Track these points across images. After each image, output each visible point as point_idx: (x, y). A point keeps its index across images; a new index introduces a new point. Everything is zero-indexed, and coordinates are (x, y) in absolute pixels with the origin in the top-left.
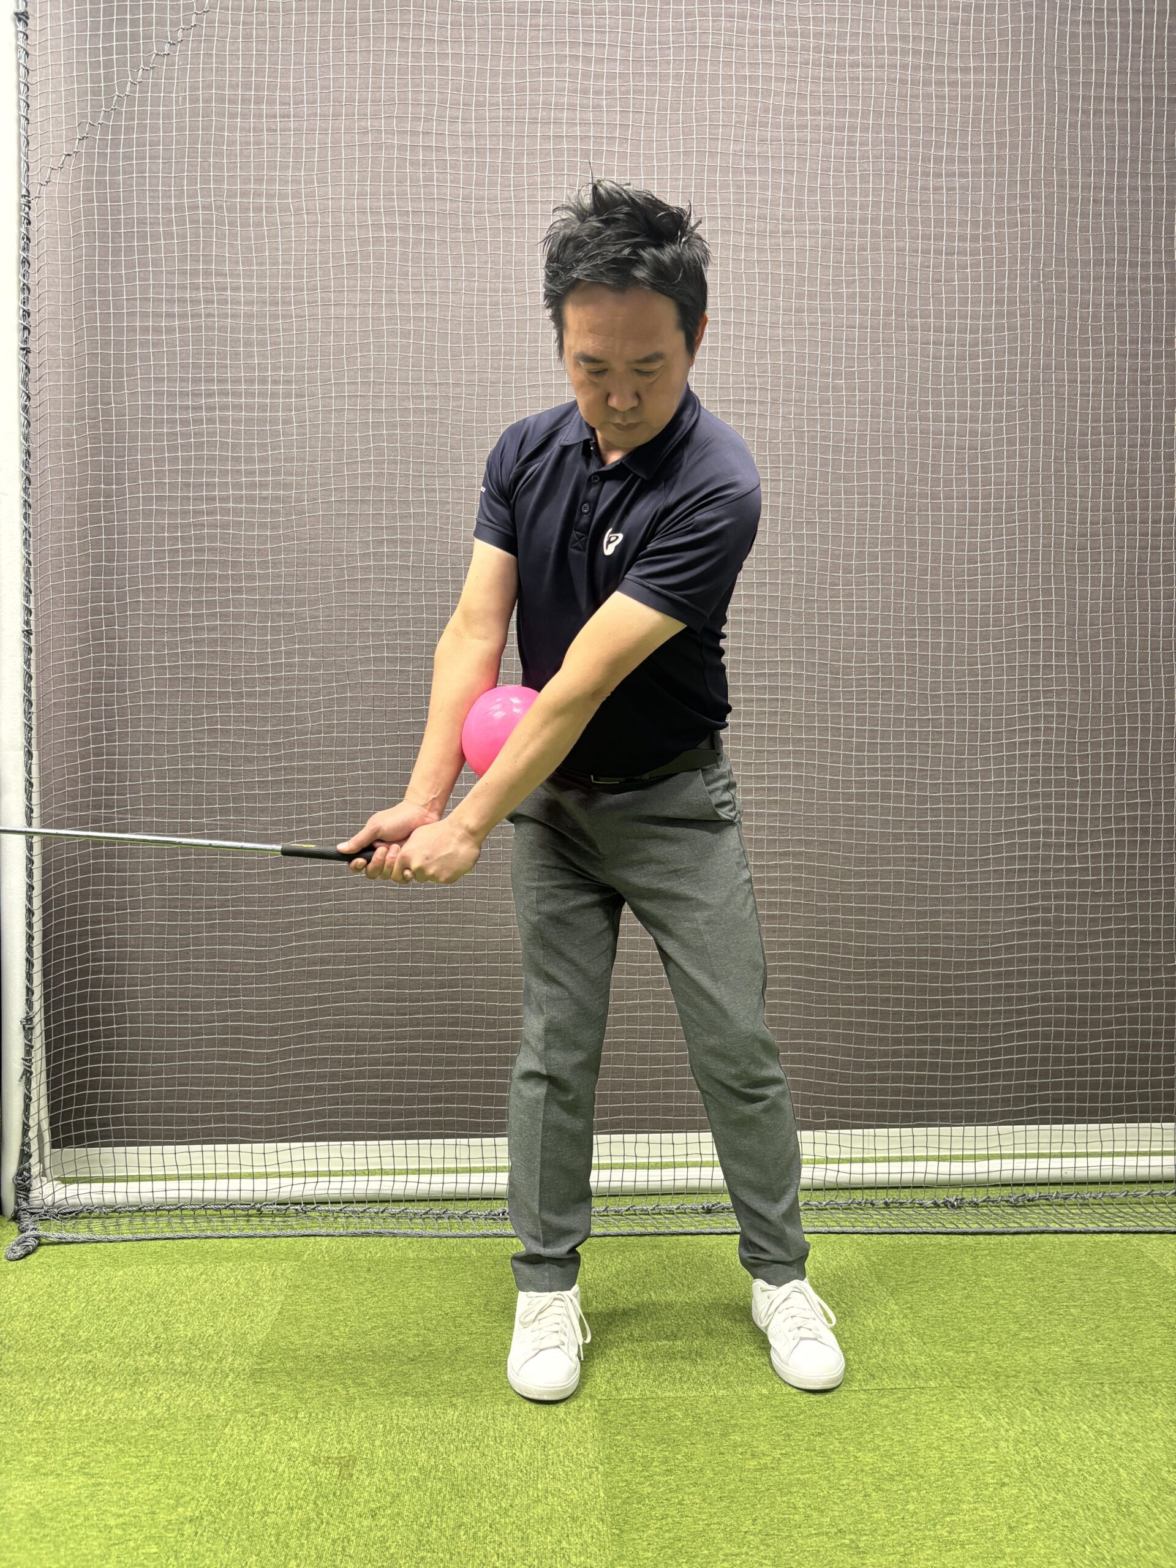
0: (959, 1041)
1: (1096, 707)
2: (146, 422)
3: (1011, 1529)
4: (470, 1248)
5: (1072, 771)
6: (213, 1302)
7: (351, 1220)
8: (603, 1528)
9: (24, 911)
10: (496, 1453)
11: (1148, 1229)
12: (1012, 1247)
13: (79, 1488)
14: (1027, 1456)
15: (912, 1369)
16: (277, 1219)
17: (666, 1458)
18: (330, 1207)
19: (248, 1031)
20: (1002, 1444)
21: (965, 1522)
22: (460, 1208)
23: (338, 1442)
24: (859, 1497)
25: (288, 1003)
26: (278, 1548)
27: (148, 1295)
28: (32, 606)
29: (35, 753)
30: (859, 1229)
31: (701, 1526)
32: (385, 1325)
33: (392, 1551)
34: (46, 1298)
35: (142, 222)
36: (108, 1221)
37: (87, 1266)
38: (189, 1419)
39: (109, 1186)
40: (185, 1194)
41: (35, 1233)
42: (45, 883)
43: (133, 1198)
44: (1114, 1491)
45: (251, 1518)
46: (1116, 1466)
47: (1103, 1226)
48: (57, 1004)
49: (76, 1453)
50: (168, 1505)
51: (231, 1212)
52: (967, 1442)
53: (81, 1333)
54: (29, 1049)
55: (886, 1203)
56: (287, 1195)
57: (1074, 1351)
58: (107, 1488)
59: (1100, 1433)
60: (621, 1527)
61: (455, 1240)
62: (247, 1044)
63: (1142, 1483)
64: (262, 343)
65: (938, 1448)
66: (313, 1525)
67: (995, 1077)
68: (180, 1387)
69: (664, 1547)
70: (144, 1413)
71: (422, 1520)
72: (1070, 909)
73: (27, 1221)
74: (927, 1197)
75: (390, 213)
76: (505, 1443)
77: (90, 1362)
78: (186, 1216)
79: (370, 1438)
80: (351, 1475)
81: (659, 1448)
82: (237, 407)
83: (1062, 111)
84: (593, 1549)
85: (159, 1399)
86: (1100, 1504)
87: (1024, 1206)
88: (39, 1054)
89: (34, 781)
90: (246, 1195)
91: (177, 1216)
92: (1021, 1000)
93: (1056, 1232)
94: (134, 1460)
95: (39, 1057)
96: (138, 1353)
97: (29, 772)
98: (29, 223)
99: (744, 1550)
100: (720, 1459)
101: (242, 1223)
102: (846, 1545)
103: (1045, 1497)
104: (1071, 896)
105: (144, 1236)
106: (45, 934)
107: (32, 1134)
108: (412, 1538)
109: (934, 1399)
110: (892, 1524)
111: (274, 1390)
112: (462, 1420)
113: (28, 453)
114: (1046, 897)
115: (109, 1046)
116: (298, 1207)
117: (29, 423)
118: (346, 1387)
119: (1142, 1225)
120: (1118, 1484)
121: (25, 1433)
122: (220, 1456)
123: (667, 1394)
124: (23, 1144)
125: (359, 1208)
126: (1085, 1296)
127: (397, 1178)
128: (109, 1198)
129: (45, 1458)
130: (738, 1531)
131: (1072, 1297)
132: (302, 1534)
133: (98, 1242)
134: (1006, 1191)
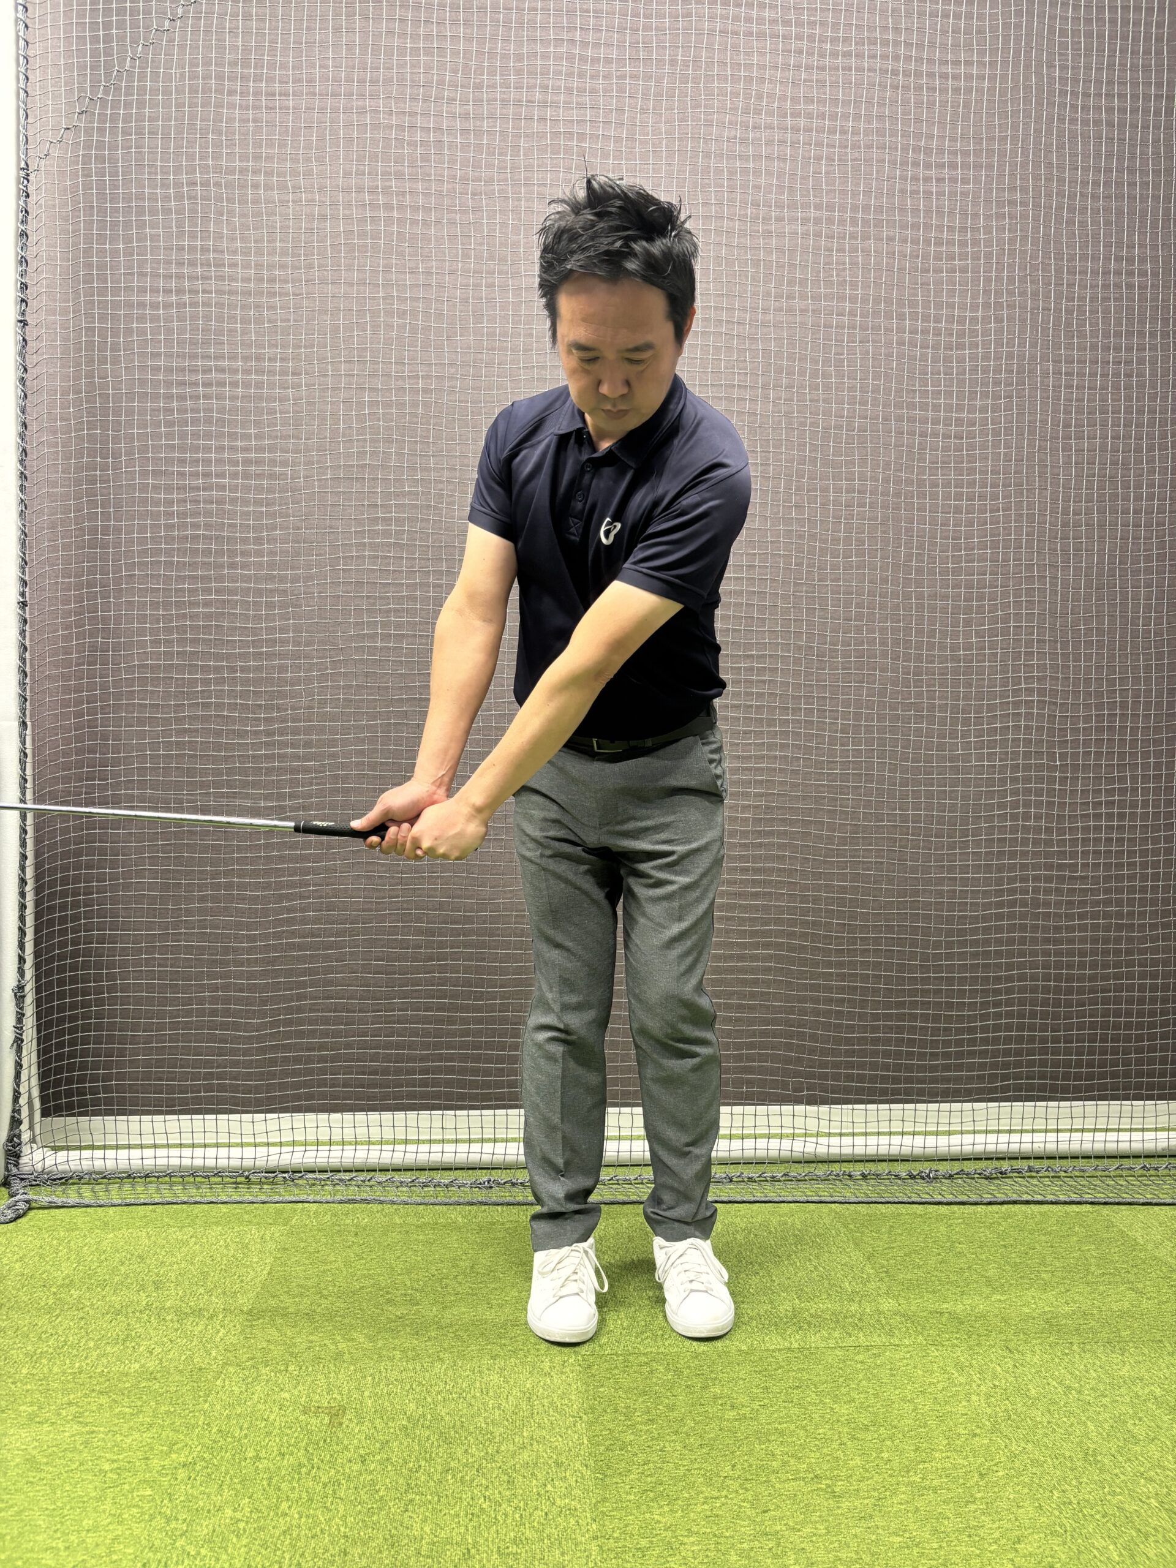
0: (936, 1018)
1: (1076, 694)
2: (143, 396)
3: (981, 1475)
4: (456, 1215)
5: (1052, 756)
6: (203, 1263)
7: (338, 1187)
8: (587, 1473)
9: (17, 880)
10: (483, 1404)
11: (1117, 1200)
12: (986, 1216)
13: (73, 1436)
14: (998, 1409)
15: (887, 1328)
16: (265, 1186)
17: (648, 1408)
18: (317, 1175)
19: (238, 1001)
20: (974, 1398)
21: (937, 1469)
22: (445, 1178)
23: (328, 1393)
24: (835, 1445)
25: (276, 973)
26: (271, 1491)
27: (139, 1256)
28: (27, 578)
29: (29, 724)
30: (836, 1199)
31: (682, 1471)
32: (373, 1285)
33: (381, 1494)
34: (37, 1258)
35: (140, 197)
36: (97, 1187)
37: (77, 1229)
38: (181, 1371)
39: (99, 1153)
40: (175, 1162)
41: (26, 1197)
42: (37, 854)
43: (123, 1165)
44: (1082, 1442)
45: (243, 1463)
46: (1084, 1419)
47: (1074, 1197)
48: (49, 973)
49: (70, 1404)
50: (162, 1451)
51: (220, 1179)
52: (940, 1396)
53: (72, 1291)
54: (20, 1017)
55: (864, 1177)
56: (275, 1163)
57: (1045, 1313)
58: (102, 1436)
59: (1069, 1388)
60: (604, 1472)
61: (441, 1207)
62: (237, 1014)
63: (1108, 1435)
64: (259, 321)
65: (911, 1401)
66: (304, 1470)
67: (971, 1054)
68: (171, 1341)
69: (646, 1491)
70: (137, 1366)
71: (411, 1465)
72: (1047, 891)
73: (17, 1186)
74: (902, 1169)
75: (387, 192)
76: (491, 1394)
77: (82, 1318)
78: (175, 1182)
79: (360, 1390)
80: (341, 1424)
81: (641, 1400)
82: (234, 384)
83: (1051, 104)
84: (577, 1492)
85: (151, 1353)
86: (1067, 1454)
87: (997, 1178)
88: (30, 1022)
89: (27, 751)
90: (235, 1163)
91: (166, 1183)
92: (998, 980)
93: (1027, 1202)
94: (127, 1410)
95: (30, 1025)
96: (130, 1310)
97: (23, 743)
98: (28, 196)
99: (723, 1494)
100: (701, 1409)
101: (230, 1190)
102: (822, 1490)
103: (1014, 1447)
104: (1049, 879)
105: (132, 1201)
106: (38, 903)
107: (23, 1100)
108: (401, 1481)
109: (908, 1355)
110: (867, 1470)
111: (264, 1344)
112: (450, 1373)
113: (24, 425)
114: (1024, 879)
115: (99, 1015)
116: (286, 1175)
117: (25, 395)
118: (335, 1343)
119: (1112, 1197)
120: (1086, 1435)
121: (19, 1384)
122: (212, 1405)
123: (649, 1350)
124: (14, 1111)
125: (346, 1176)
126: (1056, 1263)
127: (385, 1147)
128: (99, 1164)
129: (40, 1408)
130: (718, 1475)
131: (1043, 1263)
132: (293, 1478)
133: (88, 1206)
134: (980, 1165)
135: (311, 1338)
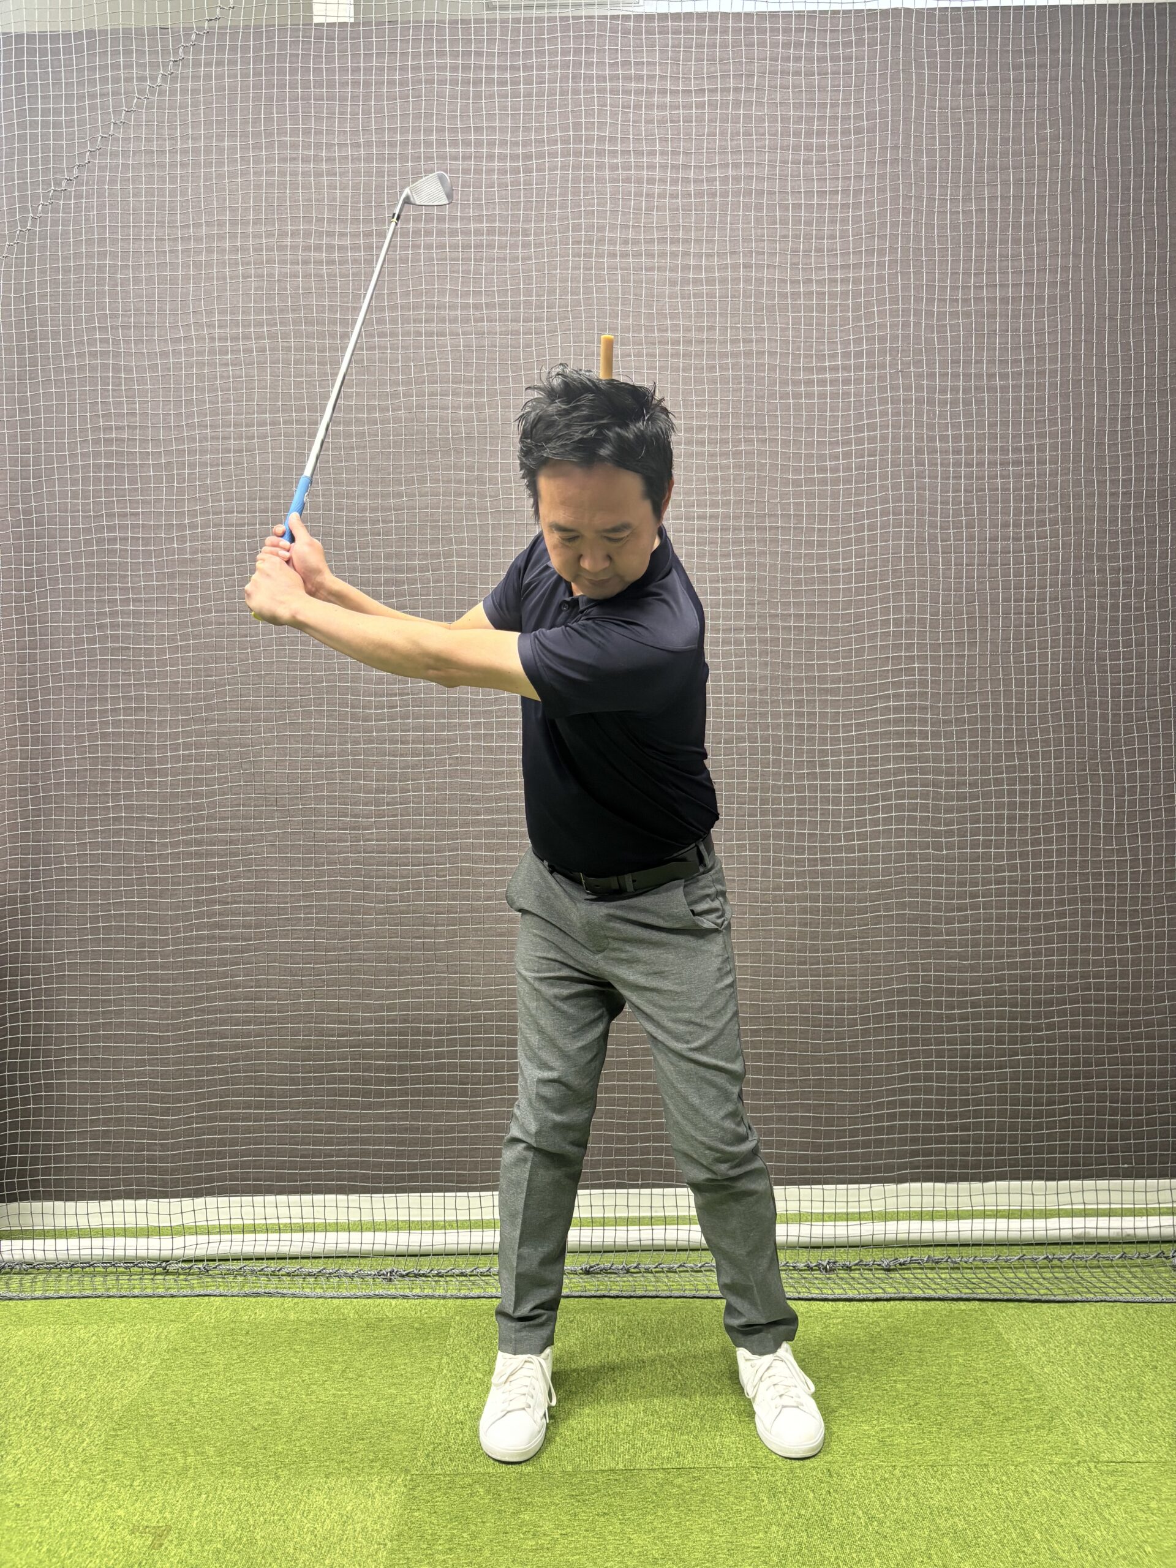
4: (349, 1309)
10: (299, 1527)
11: (1008, 1297)
12: (867, 1315)
16: (182, 1277)
17: (453, 1535)
18: (230, 1264)
22: (350, 1267)
23: (160, 1512)
27: (39, 1356)
32: (243, 1391)
36: (26, 1277)
38: (36, 1484)
39: (28, 1243)
40: (97, 1252)
43: (51, 1256)
46: (873, 1554)
47: (966, 1292)
51: (138, 1270)
52: (741, 1526)
56: (192, 1253)
59: (872, 1518)
61: (338, 1301)
65: (710, 1532)
68: (38, 1450)
76: (311, 1516)
78: (99, 1273)
79: (191, 1509)
80: (161, 1545)
81: (449, 1526)
85: (15, 1462)
87: (893, 1270)
90: (154, 1254)
91: (89, 1273)
93: (916, 1299)
100: (502, 1538)
101: (146, 1281)
105: (51, 1294)
112: (280, 1492)
116: (201, 1265)
118: (185, 1458)
119: (1003, 1292)
122: (51, 1522)
125: (257, 1266)
128: (29, 1256)
134: (877, 1255)
135: (166, 1450)
